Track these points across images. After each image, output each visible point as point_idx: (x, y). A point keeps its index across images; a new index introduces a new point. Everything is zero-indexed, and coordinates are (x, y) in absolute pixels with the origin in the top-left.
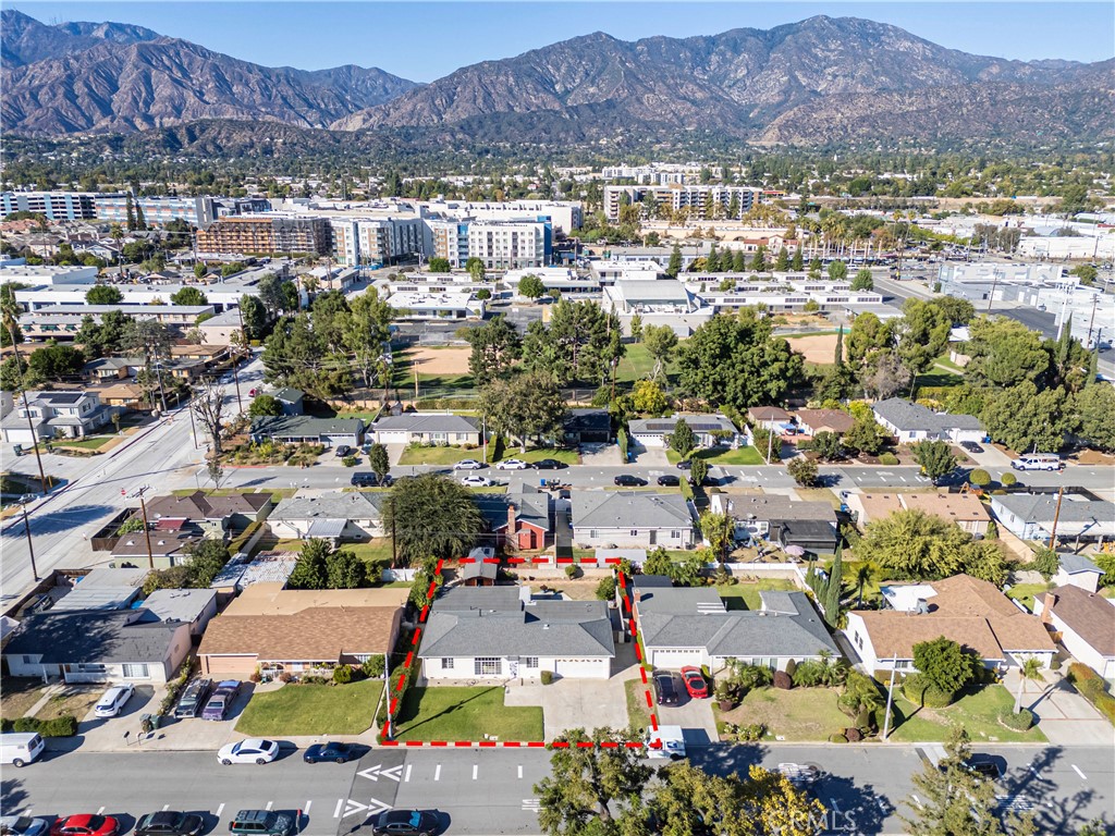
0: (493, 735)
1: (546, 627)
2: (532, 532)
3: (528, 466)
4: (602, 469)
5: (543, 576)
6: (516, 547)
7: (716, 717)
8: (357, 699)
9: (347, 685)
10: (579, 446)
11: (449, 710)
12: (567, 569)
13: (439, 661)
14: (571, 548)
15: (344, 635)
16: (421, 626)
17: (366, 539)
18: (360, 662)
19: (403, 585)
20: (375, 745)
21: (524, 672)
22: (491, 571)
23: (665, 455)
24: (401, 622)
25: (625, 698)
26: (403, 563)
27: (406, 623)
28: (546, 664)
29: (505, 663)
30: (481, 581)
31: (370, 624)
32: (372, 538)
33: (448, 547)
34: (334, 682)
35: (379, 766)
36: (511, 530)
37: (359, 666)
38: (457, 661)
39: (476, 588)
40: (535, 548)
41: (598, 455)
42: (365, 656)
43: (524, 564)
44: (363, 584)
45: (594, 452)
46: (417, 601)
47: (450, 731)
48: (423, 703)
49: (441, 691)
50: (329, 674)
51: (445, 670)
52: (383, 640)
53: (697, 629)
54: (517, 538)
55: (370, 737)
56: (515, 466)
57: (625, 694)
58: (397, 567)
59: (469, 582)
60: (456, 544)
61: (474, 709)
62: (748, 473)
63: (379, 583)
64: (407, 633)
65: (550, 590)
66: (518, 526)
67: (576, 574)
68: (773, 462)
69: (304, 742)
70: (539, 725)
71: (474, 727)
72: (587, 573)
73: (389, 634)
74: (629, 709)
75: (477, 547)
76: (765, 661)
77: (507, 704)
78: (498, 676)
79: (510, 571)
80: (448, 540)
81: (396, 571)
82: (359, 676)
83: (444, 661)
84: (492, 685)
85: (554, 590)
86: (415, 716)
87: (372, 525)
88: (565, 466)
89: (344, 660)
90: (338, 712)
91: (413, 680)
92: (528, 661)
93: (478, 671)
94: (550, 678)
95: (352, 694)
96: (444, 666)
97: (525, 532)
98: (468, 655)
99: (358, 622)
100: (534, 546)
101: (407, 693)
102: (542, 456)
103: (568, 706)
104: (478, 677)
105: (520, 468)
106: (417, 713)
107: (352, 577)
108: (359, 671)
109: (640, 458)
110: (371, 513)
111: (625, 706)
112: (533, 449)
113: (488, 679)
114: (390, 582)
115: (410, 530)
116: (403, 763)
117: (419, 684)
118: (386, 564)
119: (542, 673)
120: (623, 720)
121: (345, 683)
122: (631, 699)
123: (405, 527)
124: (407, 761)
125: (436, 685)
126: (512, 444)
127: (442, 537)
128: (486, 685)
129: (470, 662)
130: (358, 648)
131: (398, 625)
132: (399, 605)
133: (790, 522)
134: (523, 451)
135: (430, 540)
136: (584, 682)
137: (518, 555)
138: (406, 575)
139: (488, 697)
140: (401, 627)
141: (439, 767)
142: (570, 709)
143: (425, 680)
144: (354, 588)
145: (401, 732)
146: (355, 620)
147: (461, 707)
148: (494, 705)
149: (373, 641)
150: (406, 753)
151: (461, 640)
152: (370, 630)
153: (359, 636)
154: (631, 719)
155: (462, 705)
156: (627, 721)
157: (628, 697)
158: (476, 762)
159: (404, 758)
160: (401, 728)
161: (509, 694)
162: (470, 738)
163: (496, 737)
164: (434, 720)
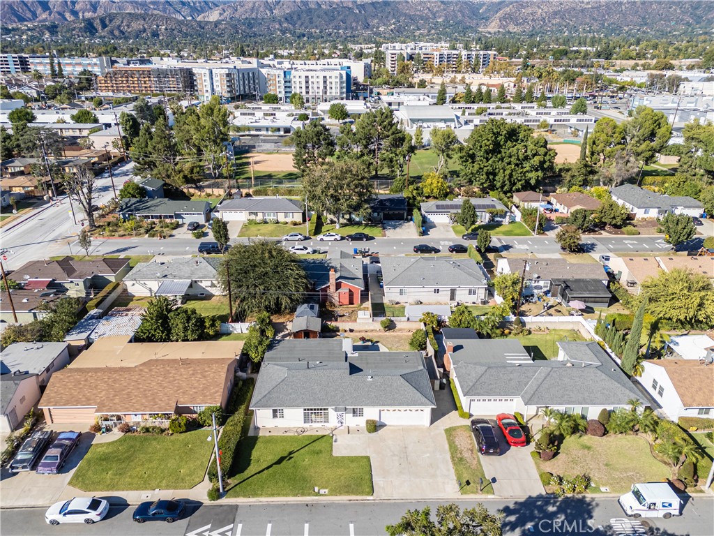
0: (323, 488)
1: (369, 379)
2: (350, 291)
3: (342, 238)
4: (402, 240)
5: (361, 329)
6: (337, 303)
7: (538, 468)
8: (191, 449)
9: (182, 435)
10: (382, 223)
11: (279, 461)
12: (382, 323)
13: (270, 412)
14: (383, 304)
15: (179, 388)
16: (253, 376)
17: (207, 297)
18: (195, 413)
19: (238, 337)
20: (206, 501)
21: (350, 420)
22: (316, 325)
23: (451, 229)
24: (236, 372)
25: (447, 447)
26: (239, 318)
27: (240, 374)
28: (371, 413)
29: (332, 414)
30: (307, 334)
31: (205, 377)
32: (214, 296)
33: (278, 304)
34: (171, 432)
35: (209, 526)
36: (332, 289)
37: (195, 416)
38: (287, 411)
39: (303, 340)
40: (353, 304)
41: (398, 230)
42: (200, 407)
43: (343, 318)
44: (203, 337)
45: (395, 227)
46: (250, 353)
47: (281, 484)
48: (255, 454)
49: (271, 440)
50: (166, 424)
51: (276, 419)
52: (217, 392)
53: (511, 380)
54: (337, 296)
55: (200, 492)
56: (332, 238)
57: (446, 442)
58: (233, 321)
59: (297, 335)
60: (285, 301)
61: (303, 459)
62: (520, 242)
63: (217, 336)
64: (241, 383)
65: (368, 341)
66: (338, 286)
67: (390, 326)
68: (539, 233)
69: (135, 498)
70: (367, 477)
71: (304, 479)
72: (399, 326)
73: (222, 386)
74: (452, 458)
75: (303, 303)
76: (576, 410)
77: (337, 452)
78: (325, 424)
79: (333, 324)
80: (278, 298)
81: (233, 324)
82: (194, 425)
83: (275, 412)
84: (320, 433)
85: (372, 341)
86: (246, 469)
87: (213, 285)
88: (372, 238)
89: (179, 411)
90: (172, 464)
91: (245, 429)
92: (354, 411)
93: (306, 420)
94: (375, 427)
95: (186, 445)
96: (275, 416)
97: (344, 290)
98: (298, 406)
99: (193, 374)
100: (351, 302)
101: (239, 445)
102: (353, 231)
103: (394, 455)
104: (307, 425)
105: (336, 240)
106: (249, 464)
107: (192, 331)
108: (194, 420)
109: (432, 232)
110: (211, 275)
111: (448, 456)
112: (346, 225)
113: (317, 427)
114: (228, 334)
115: (244, 289)
116: (233, 523)
117: (251, 433)
118: (224, 319)
119: (368, 422)
120: (448, 470)
121: (181, 433)
122: (453, 449)
123: (240, 286)
124: (237, 520)
125: (267, 434)
126: (329, 221)
127: (273, 295)
128: (315, 433)
129: (300, 412)
130: (193, 400)
131: (232, 376)
132: (234, 357)
133: (569, 280)
134: (337, 226)
135: (262, 298)
136: (406, 430)
137: (339, 310)
138: (241, 328)
139: (317, 446)
140: (235, 377)
141: (269, 526)
142: (397, 458)
143: (257, 429)
144: (195, 340)
145: (232, 486)
146: (191, 372)
147: (291, 458)
148: (323, 455)
149: (208, 394)
150: (237, 509)
151: (290, 391)
152: (204, 382)
153: (194, 388)
154: (456, 470)
155: (292, 456)
156: (452, 471)
157: (450, 446)
158: (307, 519)
159: (235, 515)
160: (232, 481)
161: (337, 443)
162: (301, 491)
163: (327, 491)
164: (265, 472)
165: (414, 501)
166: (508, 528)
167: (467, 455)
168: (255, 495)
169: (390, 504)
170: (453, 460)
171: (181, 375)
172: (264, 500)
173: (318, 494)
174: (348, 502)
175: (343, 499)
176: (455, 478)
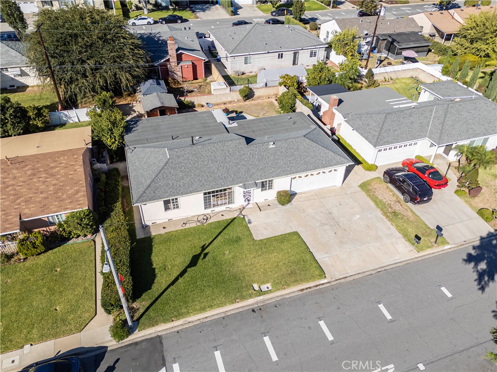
0: (263, 283)
2: (193, 63)
3: (156, 22)
4: (217, 21)
5: (218, 102)
6: (180, 79)
7: (471, 206)
8: (61, 274)
9: (42, 256)
10: (189, 7)
11: (194, 261)
12: (241, 91)
13: (160, 204)
14: (228, 75)
15: (18, 196)
16: (120, 166)
18: (53, 224)
19: (77, 125)
20: (112, 343)
21: (259, 196)
22: (170, 101)
23: (257, 9)
24: (92, 164)
25: (372, 204)
26: (71, 103)
27: (98, 165)
28: (281, 184)
29: (238, 191)
30: (163, 111)
31: (52, 175)
32: (28, 86)
33: (117, 83)
34: (22, 257)
36: (173, 64)
37: (52, 228)
38: (182, 200)
39: (158, 119)
40: (197, 79)
41: (207, 12)
42: (60, 215)
43: (193, 94)
44: (28, 130)
45: (204, 10)
46: (104, 139)
47: (208, 292)
48: (157, 259)
49: (170, 238)
50: (12, 247)
51: (169, 212)
52: (77, 192)
54: (180, 71)
56: (145, 22)
57: (368, 199)
58: (65, 108)
59: (151, 113)
60: (124, 78)
61: (221, 251)
62: (322, 15)
63: (49, 127)
64: (103, 177)
65: (232, 112)
66: (179, 58)
67: (248, 95)
68: (333, 7)
70: (308, 257)
71: (235, 278)
72: (257, 93)
73: (83, 182)
74: (385, 214)
75: (146, 80)
76: (478, 142)
77: (258, 236)
78: (230, 206)
79: (187, 99)
80: (116, 74)
81: (66, 112)
82: (54, 240)
83: (167, 203)
84: (228, 217)
85: (236, 112)
88: (186, 20)
89: (27, 227)
90: (39, 301)
91: (132, 232)
93: (207, 205)
94: (287, 197)
95: (52, 269)
96: (167, 208)
97: (186, 64)
98: (196, 191)
99: (34, 175)
100: (195, 78)
101: (132, 253)
102: (165, 14)
103: (323, 224)
104: (209, 211)
105: (149, 23)
107: (13, 124)
108: (53, 234)
109: (240, 11)
110: (19, 61)
111: (379, 213)
112: (153, 11)
113: (221, 211)
114: (62, 125)
115: (69, 66)
116: (164, 365)
117: (140, 235)
118: (52, 108)
119: (279, 193)
120: (389, 229)
121: (39, 254)
122: (378, 202)
123: (62, 63)
125: (163, 232)
126: (134, 8)
127: (108, 71)
128: (221, 218)
129: (198, 198)
130: (44, 208)
131: (89, 169)
132: (83, 146)
134: (146, 12)
135: (95, 76)
136: (320, 195)
137: (186, 86)
138: (80, 115)
139: (230, 233)
140: (93, 170)
141: (218, 354)
142: (327, 227)
143: (145, 228)
144: (19, 134)
145: (142, 311)
146: (29, 172)
147: (206, 255)
148: (244, 242)
149: (65, 196)
150: (161, 343)
151: (181, 175)
152: (54, 182)
153: (42, 193)
154: (397, 226)
155: (206, 251)
156: (393, 229)
157: (375, 202)
158: (262, 330)
159: (162, 351)
160: (140, 305)
161: (252, 224)
162: (238, 295)
163: (269, 285)
164: (180, 280)
165: (373, 272)
166: (486, 278)
167: (397, 208)
168: (179, 316)
169: (350, 283)
170: (387, 217)
171: (15, 178)
172: (195, 318)
173: (261, 292)
174: (301, 293)
175: (293, 290)
176: (400, 235)
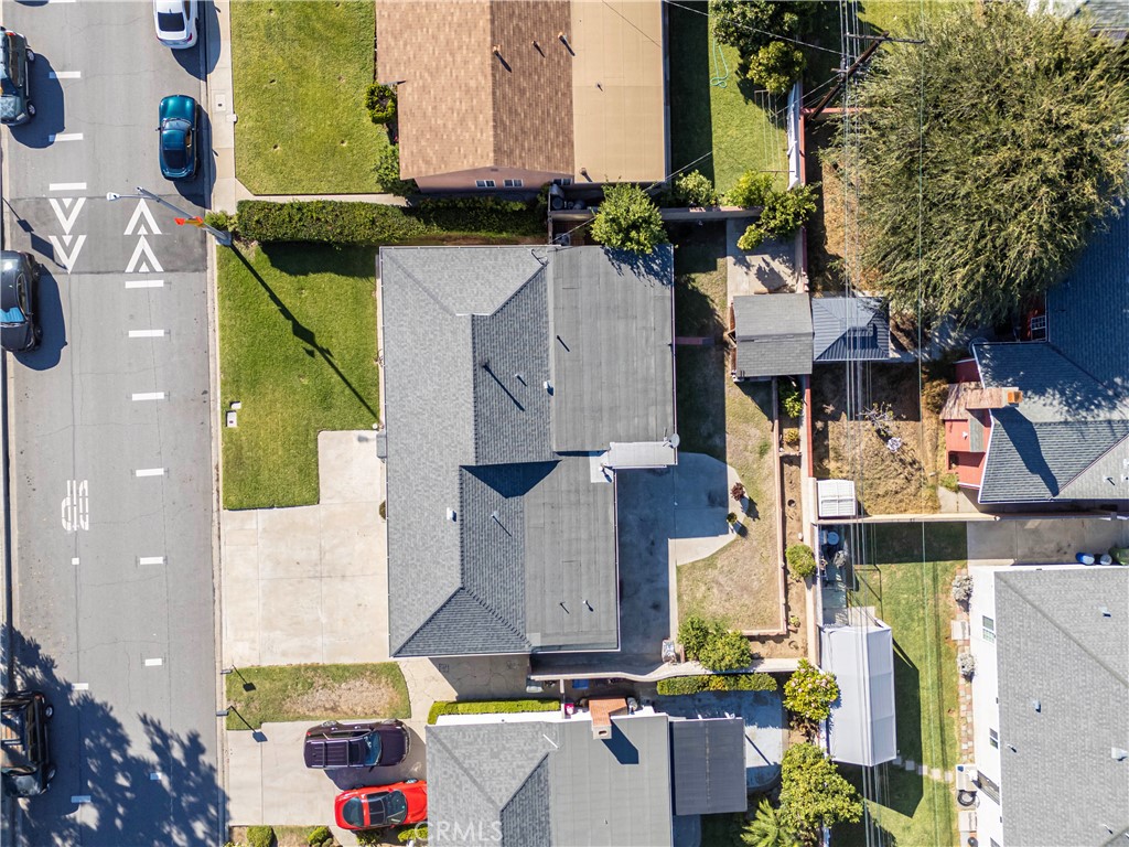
0: (239, 418)
1: (450, 513)
7: (289, 830)
8: (334, 150)
11: (301, 332)
14: (965, 557)
15: (434, 72)
31: (462, 121)
35: (156, 231)
47: (245, 340)
48: (325, 281)
52: (427, 162)
54: (960, 413)
55: (228, 195)
66: (988, 417)
70: (263, 499)
71: (256, 382)
73: (443, 170)
74: (315, 667)
77: (325, 438)
86: (283, 269)
95: (347, 137)
99: (468, 91)
103: (322, 552)
106: (291, 273)
111: (322, 660)
116: (166, 271)
120: (284, 654)
124: (172, 276)
130: (408, 113)
139: (342, 395)
141: (160, 333)
142: (315, 554)
145: (244, 252)
146: (472, 84)
147: (311, 354)
148: (320, 414)
149: (423, 143)
150: (196, 270)
152: (450, 125)
153: (435, 108)
154: (282, 670)
155: (317, 353)
156: (282, 662)
157: (346, 668)
158: (174, 395)
159: (184, 270)
160: (252, 251)
161: (356, 443)
162: (229, 379)
163: (234, 425)
164: (274, 307)
165: (216, 581)
166: (158, 741)
167: (321, 696)
168: (223, 297)
169: (209, 538)
170: (307, 668)
171: (466, 62)
172: (215, 315)
173: (226, 412)
174: (214, 464)
175: (217, 455)
176: (265, 664)
